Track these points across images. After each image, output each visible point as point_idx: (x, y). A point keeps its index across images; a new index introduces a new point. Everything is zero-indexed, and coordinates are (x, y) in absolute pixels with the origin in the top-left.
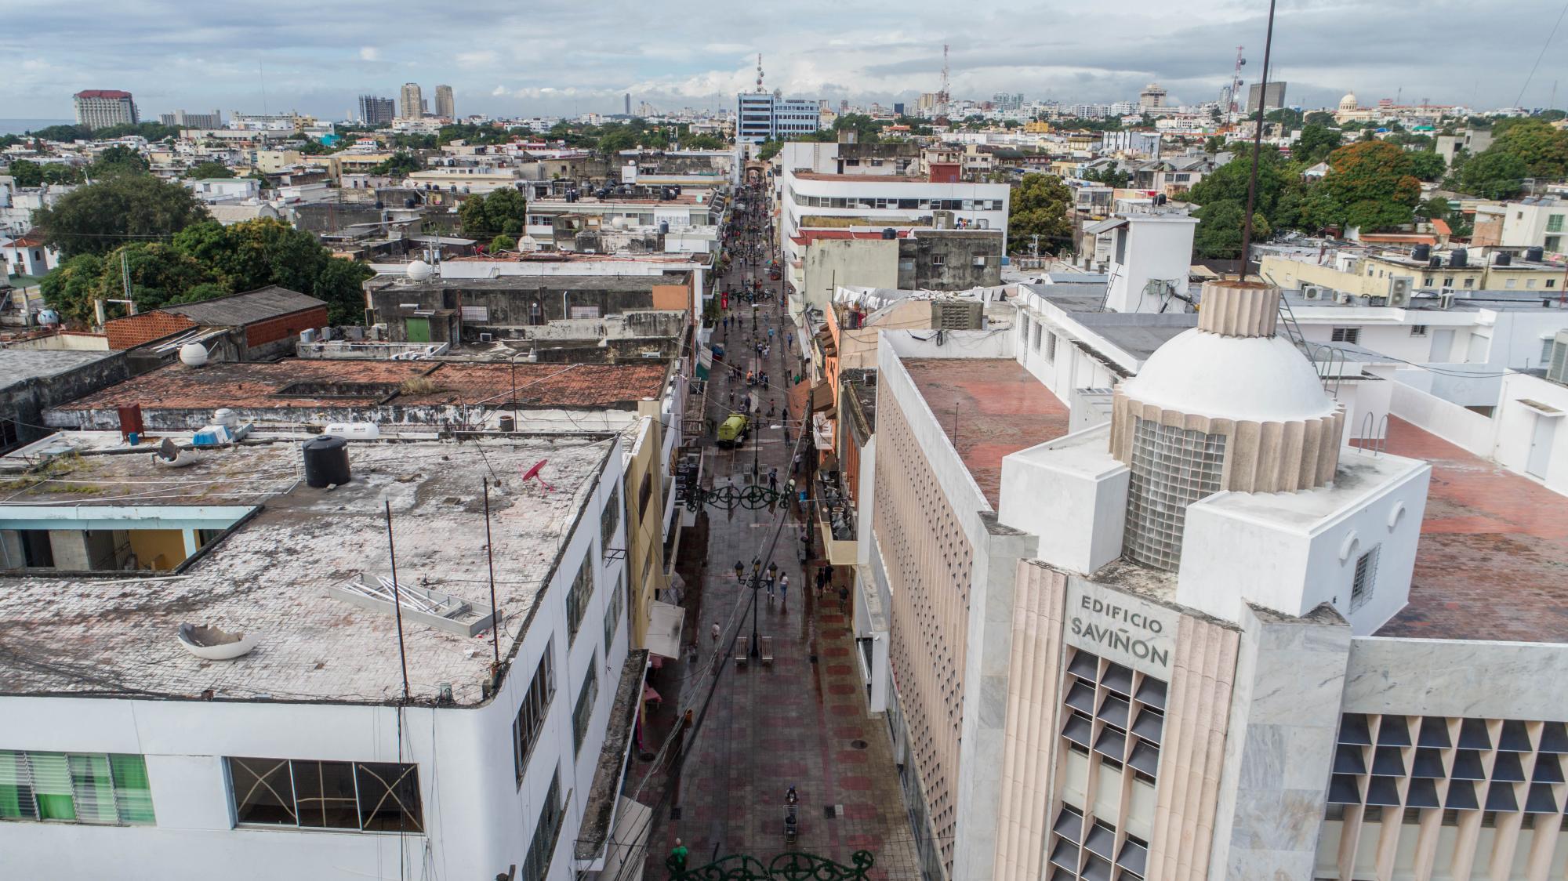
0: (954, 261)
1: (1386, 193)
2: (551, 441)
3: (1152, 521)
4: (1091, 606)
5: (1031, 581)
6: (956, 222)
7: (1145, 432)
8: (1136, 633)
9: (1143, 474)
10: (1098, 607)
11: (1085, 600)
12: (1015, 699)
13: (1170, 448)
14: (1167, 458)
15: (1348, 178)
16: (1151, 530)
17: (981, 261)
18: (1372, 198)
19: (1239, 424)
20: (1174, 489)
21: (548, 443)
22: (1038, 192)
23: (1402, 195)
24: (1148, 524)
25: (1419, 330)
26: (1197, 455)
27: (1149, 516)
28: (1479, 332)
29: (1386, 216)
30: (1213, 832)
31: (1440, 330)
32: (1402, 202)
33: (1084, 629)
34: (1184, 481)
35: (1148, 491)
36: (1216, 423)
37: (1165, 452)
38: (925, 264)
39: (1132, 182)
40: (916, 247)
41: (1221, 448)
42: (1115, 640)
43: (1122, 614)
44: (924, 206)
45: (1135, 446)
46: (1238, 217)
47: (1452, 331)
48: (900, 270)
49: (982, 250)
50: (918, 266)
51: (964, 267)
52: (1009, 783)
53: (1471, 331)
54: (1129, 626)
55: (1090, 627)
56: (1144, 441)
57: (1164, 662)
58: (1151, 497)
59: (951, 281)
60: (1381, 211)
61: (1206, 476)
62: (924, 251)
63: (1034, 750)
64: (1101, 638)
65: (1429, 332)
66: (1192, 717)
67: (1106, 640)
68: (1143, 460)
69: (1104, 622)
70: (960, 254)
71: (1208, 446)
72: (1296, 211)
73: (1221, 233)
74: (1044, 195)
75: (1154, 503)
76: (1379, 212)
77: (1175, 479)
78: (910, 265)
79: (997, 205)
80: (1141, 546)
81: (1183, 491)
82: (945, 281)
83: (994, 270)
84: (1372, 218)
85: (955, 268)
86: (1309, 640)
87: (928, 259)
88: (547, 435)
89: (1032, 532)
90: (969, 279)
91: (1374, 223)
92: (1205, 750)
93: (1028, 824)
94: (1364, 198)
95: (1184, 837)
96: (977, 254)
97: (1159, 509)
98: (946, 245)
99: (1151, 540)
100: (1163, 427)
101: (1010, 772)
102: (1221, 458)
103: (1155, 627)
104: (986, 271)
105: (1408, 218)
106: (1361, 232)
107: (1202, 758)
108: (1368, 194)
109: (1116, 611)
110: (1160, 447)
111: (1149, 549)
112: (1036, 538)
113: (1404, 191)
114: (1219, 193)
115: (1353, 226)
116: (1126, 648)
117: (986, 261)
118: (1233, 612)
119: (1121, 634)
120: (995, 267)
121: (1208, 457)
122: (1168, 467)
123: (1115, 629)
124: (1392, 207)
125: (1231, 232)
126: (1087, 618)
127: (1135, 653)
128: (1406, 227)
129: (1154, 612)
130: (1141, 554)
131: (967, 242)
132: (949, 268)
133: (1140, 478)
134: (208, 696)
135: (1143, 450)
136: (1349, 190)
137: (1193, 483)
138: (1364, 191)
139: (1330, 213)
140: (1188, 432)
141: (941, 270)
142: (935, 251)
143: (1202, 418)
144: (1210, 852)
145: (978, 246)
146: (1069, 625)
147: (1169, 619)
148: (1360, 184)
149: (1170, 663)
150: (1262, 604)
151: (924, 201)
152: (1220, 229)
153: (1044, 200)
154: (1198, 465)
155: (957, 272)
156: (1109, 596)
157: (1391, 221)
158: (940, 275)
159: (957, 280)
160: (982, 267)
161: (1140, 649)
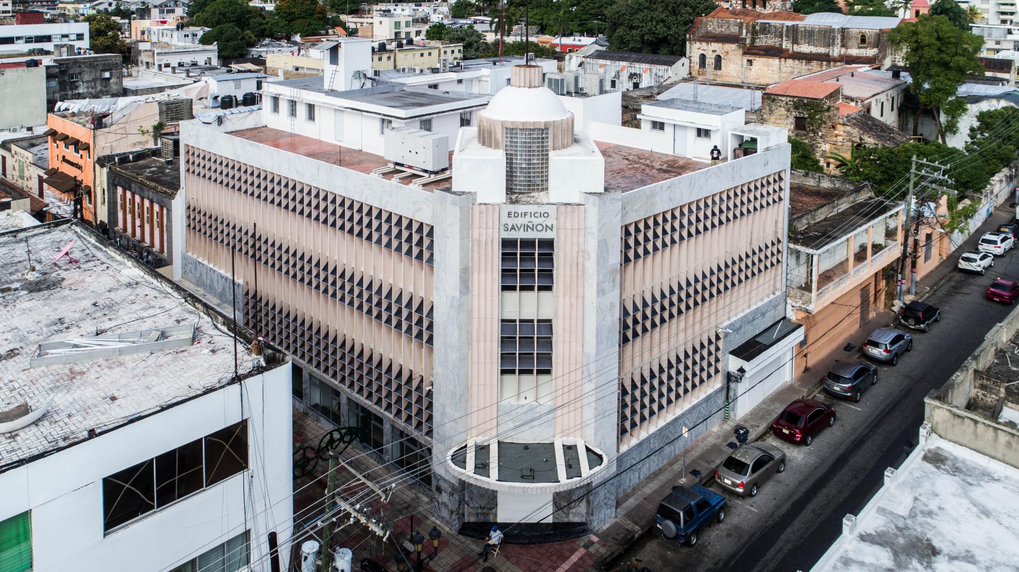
0: (86, 77)
1: (310, 15)
2: (15, 236)
3: (521, 172)
4: (513, 216)
5: (480, 213)
6: (76, 51)
7: (511, 134)
8: (536, 221)
9: (513, 152)
10: (516, 215)
11: (509, 214)
12: (476, 276)
13: (525, 138)
14: (525, 143)
15: (289, 8)
16: (520, 177)
17: (107, 75)
18: (304, 18)
19: (554, 122)
20: (530, 155)
21: (12, 238)
22: (97, 26)
23: (319, 15)
24: (518, 174)
25: (460, 81)
26: (538, 138)
27: (519, 170)
28: (483, 79)
29: (313, 27)
30: (583, 298)
31: (467, 80)
32: (319, 19)
33: (510, 228)
34: (534, 151)
35: (517, 159)
36: (546, 123)
37: (524, 140)
38: (64, 81)
39: (135, 16)
40: (57, 70)
41: (547, 133)
42: (527, 228)
43: (529, 215)
44: (19, 41)
45: (506, 141)
46: (237, 33)
47: (471, 80)
48: (48, 88)
49: (107, 67)
50: (60, 83)
51: (95, 80)
52: (475, 322)
53: (479, 79)
54: (533, 219)
55: (513, 226)
56: (511, 138)
57: (552, 230)
58: (518, 162)
59: (85, 90)
60: (310, 24)
61: (543, 147)
62: (63, 73)
63: (489, 298)
64: (519, 229)
65: (464, 82)
66: (568, 248)
67: (522, 229)
68: (511, 146)
69: (520, 221)
70: (91, 72)
71: (542, 134)
72: (262, 27)
73: (230, 44)
74: (103, 28)
75: (521, 164)
76: (309, 25)
77: (530, 151)
78: (54, 83)
79: (80, 37)
80: (516, 185)
81: (534, 155)
82: (81, 91)
83: (117, 80)
84: (306, 28)
85: (88, 82)
86: (611, 200)
87: (66, 78)
88: (11, 232)
89: (473, 191)
90: (99, 88)
91: (307, 31)
92: (576, 262)
93: (488, 338)
94: (300, 18)
95: (571, 306)
96: (105, 70)
97: (524, 166)
98: (80, 66)
99: (521, 181)
100: (521, 130)
101: (475, 315)
102: (547, 138)
103: (546, 215)
104: (111, 81)
105: (323, 28)
106: (301, 36)
107: (575, 266)
108: (302, 15)
109: (525, 214)
110: (520, 138)
111: (520, 185)
112: (476, 193)
113: (320, 13)
114: (219, 20)
115: (296, 33)
116: (533, 229)
117: (111, 74)
118: (576, 199)
119: (529, 224)
120: (118, 78)
121: (543, 138)
122: (526, 147)
123: (526, 223)
124: (315, 22)
125: (236, 42)
126: (511, 222)
127: (538, 230)
128: (323, 32)
129: (544, 209)
130: (516, 189)
131: (96, 63)
132: (83, 82)
133: (511, 155)
134: (92, 434)
135: (511, 142)
136: (290, 14)
137: (538, 151)
138: (299, 14)
139: (283, 27)
140: (533, 130)
141: (77, 84)
142: (71, 72)
143: (539, 122)
144: (583, 308)
145: (105, 65)
146: (502, 228)
147: (552, 210)
148: (296, 10)
149: (554, 229)
150: (589, 192)
151: (18, 38)
152: (228, 41)
153: (102, 31)
154: (539, 142)
155: (89, 84)
156: (520, 208)
157: (316, 29)
158: (76, 88)
159: (90, 90)
160: (108, 79)
161: (540, 228)
